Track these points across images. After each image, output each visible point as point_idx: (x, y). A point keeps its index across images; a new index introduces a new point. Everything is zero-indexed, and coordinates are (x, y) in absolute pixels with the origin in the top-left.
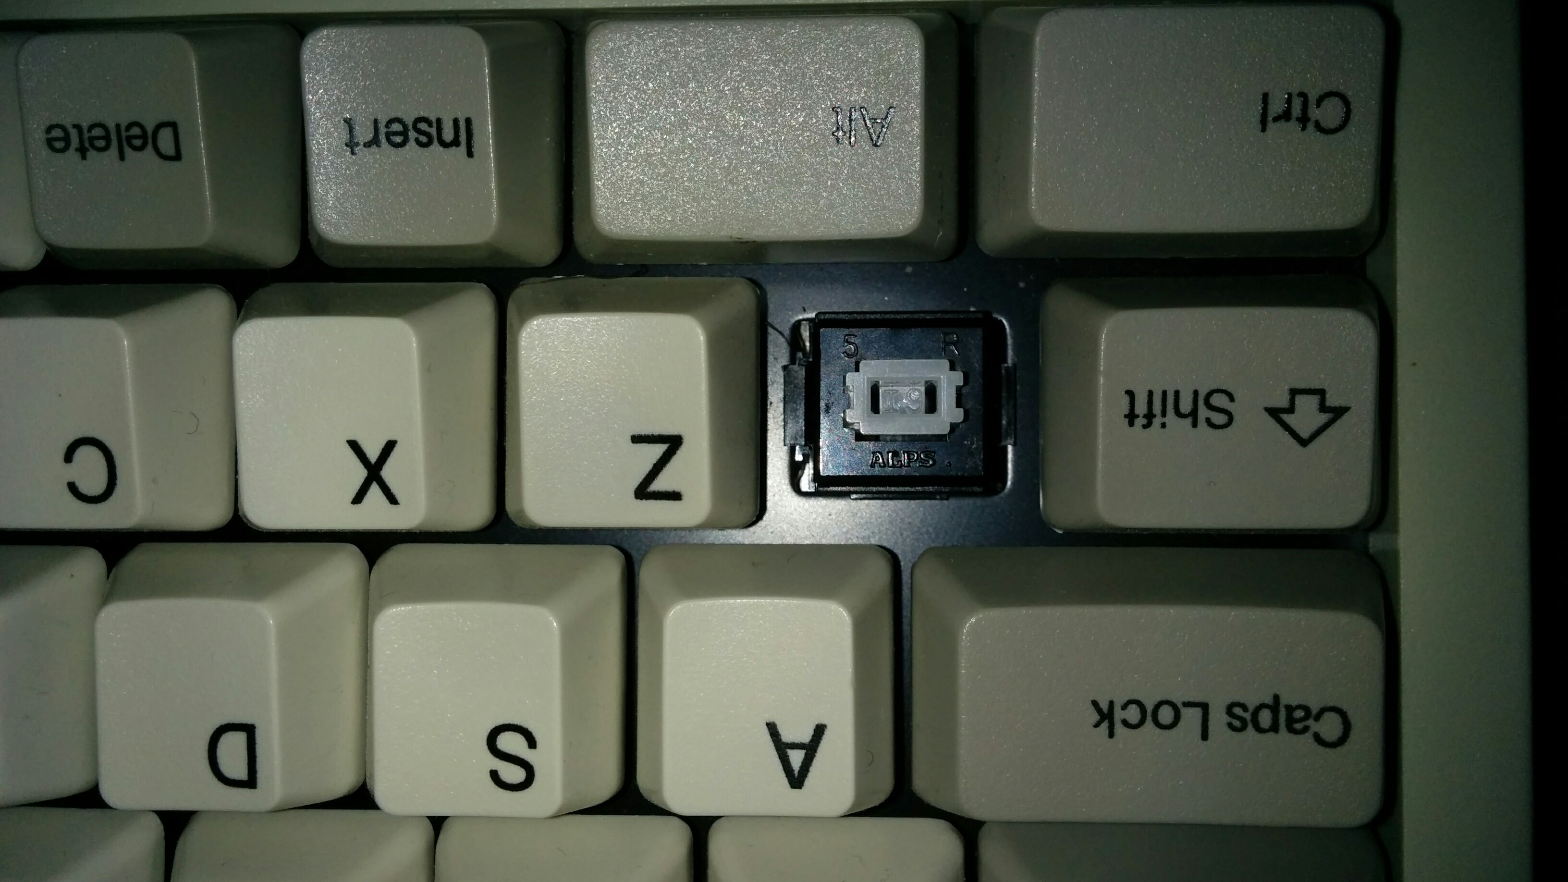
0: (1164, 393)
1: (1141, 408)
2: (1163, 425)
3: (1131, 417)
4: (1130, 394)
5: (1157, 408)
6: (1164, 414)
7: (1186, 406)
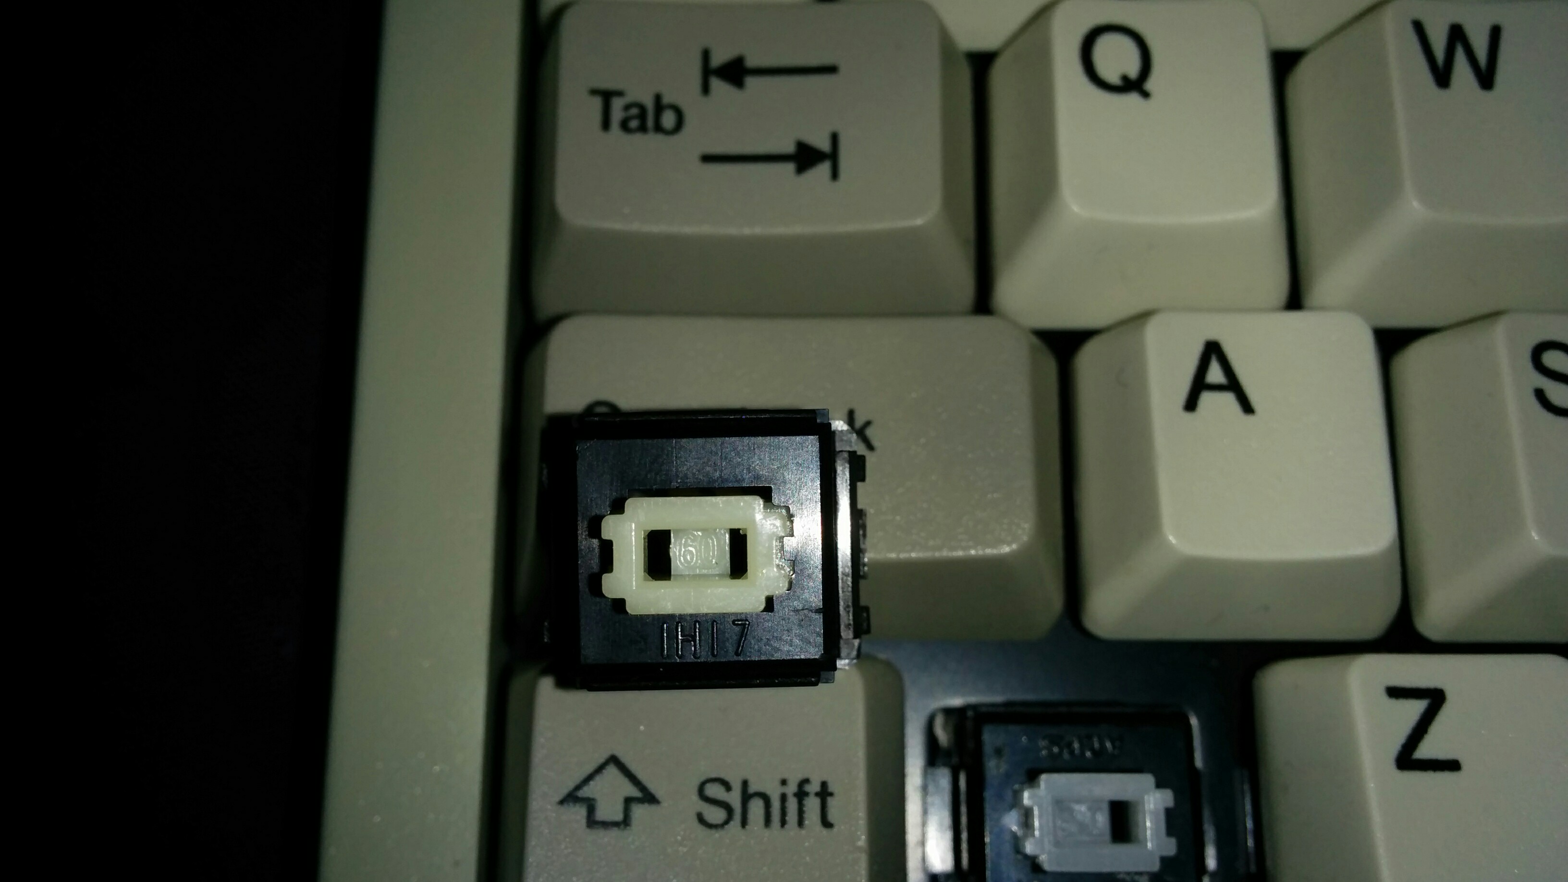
0: (783, 823)
1: (812, 804)
2: (784, 782)
3: (824, 793)
4: (826, 823)
5: (792, 805)
6: (784, 798)
7: (756, 808)
